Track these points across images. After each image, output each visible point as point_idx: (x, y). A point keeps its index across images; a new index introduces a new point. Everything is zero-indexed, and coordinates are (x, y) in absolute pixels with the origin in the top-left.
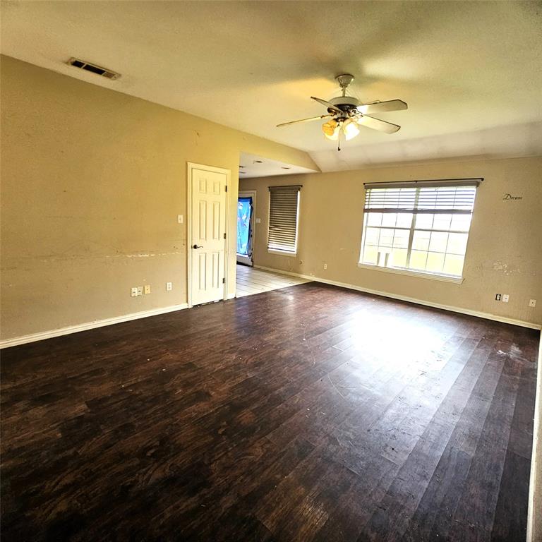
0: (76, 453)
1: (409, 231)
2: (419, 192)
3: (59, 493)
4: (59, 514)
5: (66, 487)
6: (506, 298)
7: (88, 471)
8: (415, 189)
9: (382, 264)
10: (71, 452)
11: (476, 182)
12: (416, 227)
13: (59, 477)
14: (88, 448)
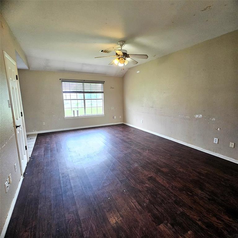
0: (199, 220)
1: (83, 100)
2: (84, 84)
3: (222, 221)
4: (230, 217)
5: (218, 219)
6: (115, 117)
7: (207, 212)
8: (82, 84)
9: (76, 115)
10: (199, 223)
11: (102, 82)
12: (85, 99)
13: (215, 223)
14: (194, 216)
